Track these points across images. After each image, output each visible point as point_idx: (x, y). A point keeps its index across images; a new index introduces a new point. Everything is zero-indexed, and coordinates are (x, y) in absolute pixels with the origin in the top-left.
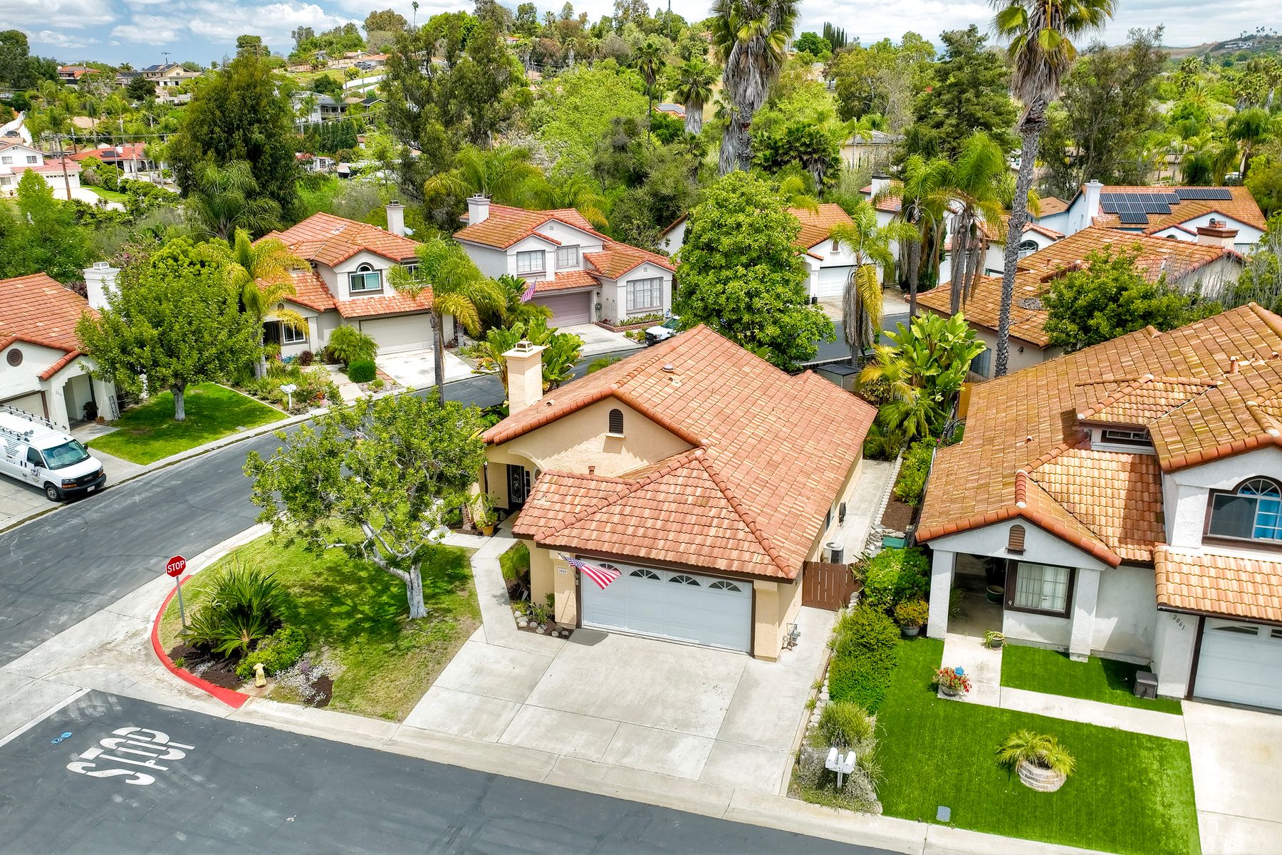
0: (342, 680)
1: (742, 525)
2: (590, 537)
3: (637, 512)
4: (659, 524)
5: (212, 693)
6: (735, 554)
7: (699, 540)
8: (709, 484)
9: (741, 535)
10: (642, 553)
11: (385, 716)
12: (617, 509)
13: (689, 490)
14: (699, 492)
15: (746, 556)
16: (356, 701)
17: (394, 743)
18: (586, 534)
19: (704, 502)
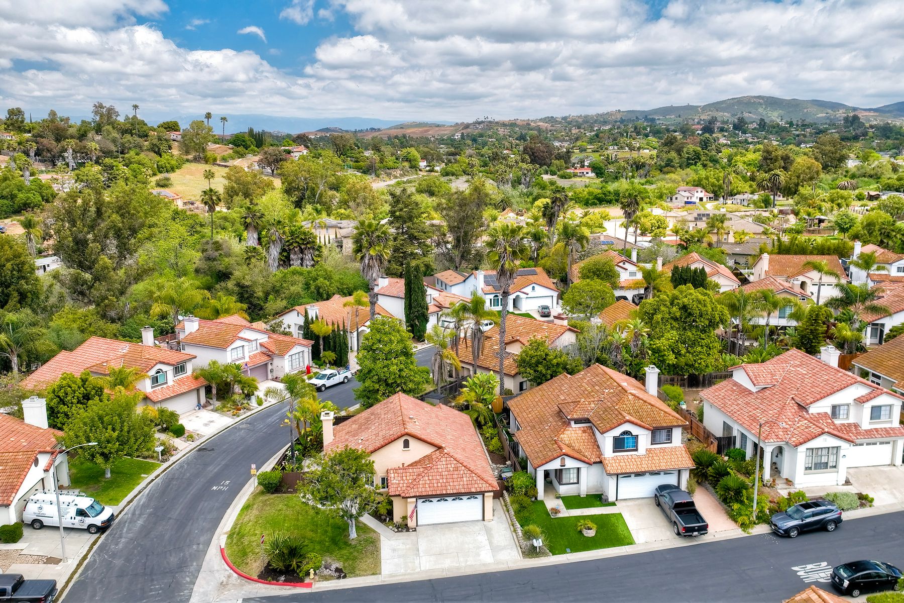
0: (345, 567)
1: (474, 475)
2: (421, 490)
3: (434, 478)
4: (445, 481)
5: (295, 586)
6: (476, 486)
7: (461, 483)
8: (455, 462)
9: (475, 478)
10: (444, 492)
11: (373, 574)
12: (427, 478)
13: (449, 466)
14: (453, 466)
15: (480, 486)
16: (357, 572)
17: (384, 581)
18: (420, 490)
19: (456, 469)
